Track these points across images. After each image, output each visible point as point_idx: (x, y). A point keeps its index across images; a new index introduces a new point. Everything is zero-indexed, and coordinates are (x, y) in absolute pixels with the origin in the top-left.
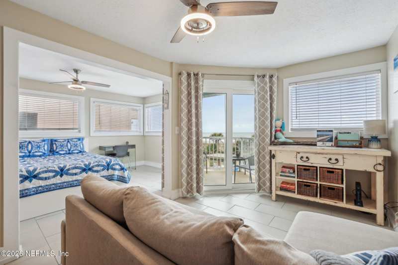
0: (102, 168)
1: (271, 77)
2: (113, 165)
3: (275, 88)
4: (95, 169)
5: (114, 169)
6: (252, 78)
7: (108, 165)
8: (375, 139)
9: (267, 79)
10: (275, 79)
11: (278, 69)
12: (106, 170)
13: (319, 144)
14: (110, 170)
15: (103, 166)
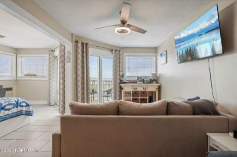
0: (13, 106)
1: (119, 51)
2: (21, 103)
3: (121, 57)
4: (7, 108)
5: (22, 106)
6: (112, 50)
7: (17, 103)
8: (154, 80)
9: (118, 52)
10: (120, 52)
11: (121, 48)
12: (16, 108)
13: (138, 82)
14: (19, 107)
15: (13, 104)
